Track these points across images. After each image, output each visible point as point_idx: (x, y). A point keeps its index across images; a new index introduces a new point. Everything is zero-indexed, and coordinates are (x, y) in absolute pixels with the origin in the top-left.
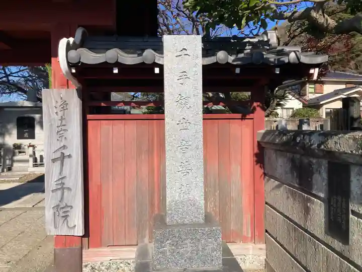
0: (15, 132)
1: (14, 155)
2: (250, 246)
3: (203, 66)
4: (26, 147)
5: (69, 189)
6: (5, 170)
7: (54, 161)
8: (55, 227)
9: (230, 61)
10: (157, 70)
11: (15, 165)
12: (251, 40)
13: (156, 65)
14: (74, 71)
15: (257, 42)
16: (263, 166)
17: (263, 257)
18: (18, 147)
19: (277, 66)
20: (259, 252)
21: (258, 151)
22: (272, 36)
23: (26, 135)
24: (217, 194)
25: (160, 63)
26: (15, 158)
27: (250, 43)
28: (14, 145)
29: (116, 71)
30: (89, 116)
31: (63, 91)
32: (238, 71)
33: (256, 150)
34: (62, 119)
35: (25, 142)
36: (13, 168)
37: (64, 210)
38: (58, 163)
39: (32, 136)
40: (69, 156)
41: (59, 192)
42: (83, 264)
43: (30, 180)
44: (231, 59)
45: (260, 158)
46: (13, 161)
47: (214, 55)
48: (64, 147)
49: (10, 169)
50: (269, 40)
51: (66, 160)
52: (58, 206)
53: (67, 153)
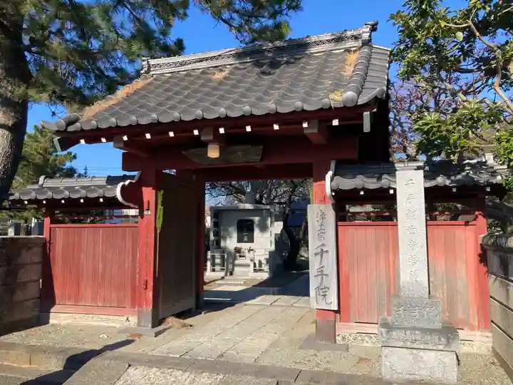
0: (235, 235)
1: (235, 259)
2: (478, 333)
3: (425, 188)
4: (246, 251)
5: (326, 275)
6: (228, 274)
7: (316, 254)
8: (317, 303)
9: (447, 184)
10: (392, 192)
11: (236, 269)
12: (471, 161)
13: (390, 188)
14: (333, 194)
15: (476, 164)
16: (486, 265)
17: (490, 345)
18: (238, 250)
19: (488, 186)
20: (487, 339)
21: (481, 252)
22: (489, 159)
23: (246, 239)
24: (445, 287)
25: (394, 186)
26: (237, 262)
27: (469, 164)
28: (236, 249)
29: (362, 193)
30: (339, 223)
31: (322, 206)
32: (454, 190)
33: (480, 252)
34: (321, 225)
35: (244, 246)
36: (234, 273)
37: (324, 290)
38: (319, 257)
39: (251, 240)
40: (327, 252)
41: (320, 277)
42: (337, 334)
43: (254, 284)
44: (448, 182)
45: (483, 258)
46: (234, 265)
47: (435, 179)
48: (323, 245)
49: (231, 274)
50: (486, 162)
51: (324, 255)
52: (318, 287)
53: (325, 249)
